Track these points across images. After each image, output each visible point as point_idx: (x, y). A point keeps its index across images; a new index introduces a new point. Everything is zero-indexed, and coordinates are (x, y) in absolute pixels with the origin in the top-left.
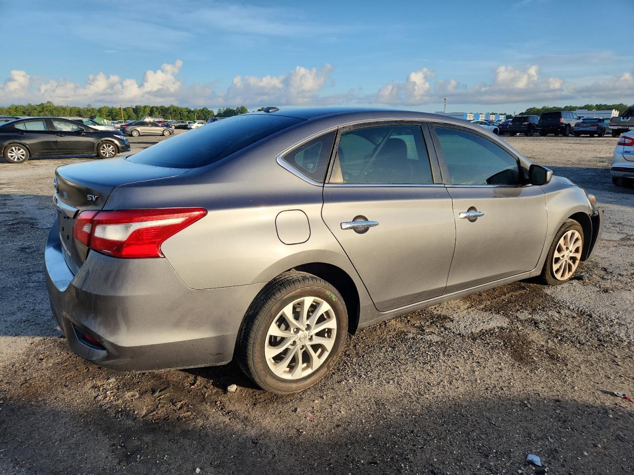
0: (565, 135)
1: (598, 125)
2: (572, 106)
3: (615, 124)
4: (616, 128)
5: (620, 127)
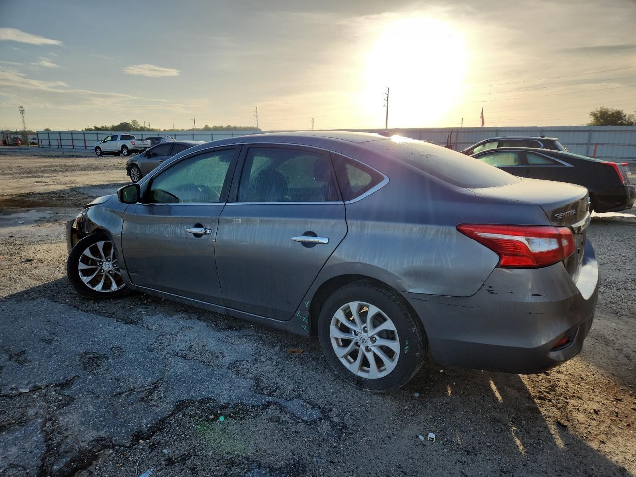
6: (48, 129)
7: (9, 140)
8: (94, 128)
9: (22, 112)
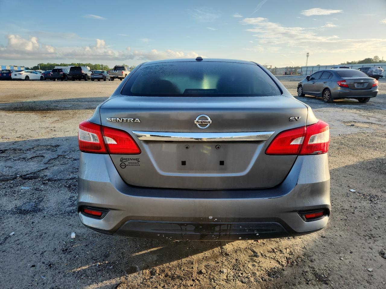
0: (86, 80)
1: (102, 75)
2: (65, 63)
3: (111, 74)
4: (112, 76)
5: (114, 76)
6: (319, 65)
7: (288, 72)
8: (346, 63)
9: (308, 56)
